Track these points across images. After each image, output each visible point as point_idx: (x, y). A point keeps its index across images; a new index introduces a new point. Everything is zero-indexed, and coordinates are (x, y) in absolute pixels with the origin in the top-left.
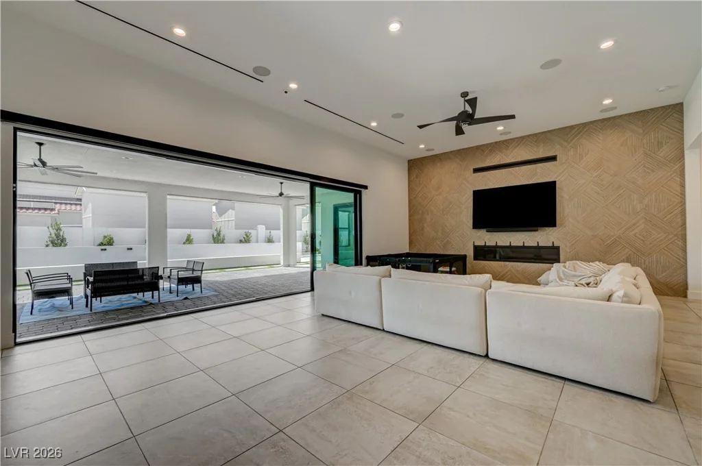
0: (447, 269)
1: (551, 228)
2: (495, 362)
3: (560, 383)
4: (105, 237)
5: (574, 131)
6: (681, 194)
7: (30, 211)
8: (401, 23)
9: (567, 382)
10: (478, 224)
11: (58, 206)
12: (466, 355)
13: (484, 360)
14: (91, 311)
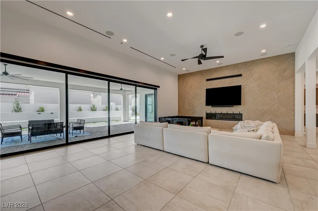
0: (194, 123)
1: (239, 106)
2: (211, 166)
3: (239, 175)
4: (40, 108)
5: (249, 64)
6: (293, 92)
7: (4, 95)
8: (173, 14)
9: (242, 174)
10: (208, 104)
11: (18, 93)
12: (199, 162)
13: (207, 164)
14: (31, 142)
